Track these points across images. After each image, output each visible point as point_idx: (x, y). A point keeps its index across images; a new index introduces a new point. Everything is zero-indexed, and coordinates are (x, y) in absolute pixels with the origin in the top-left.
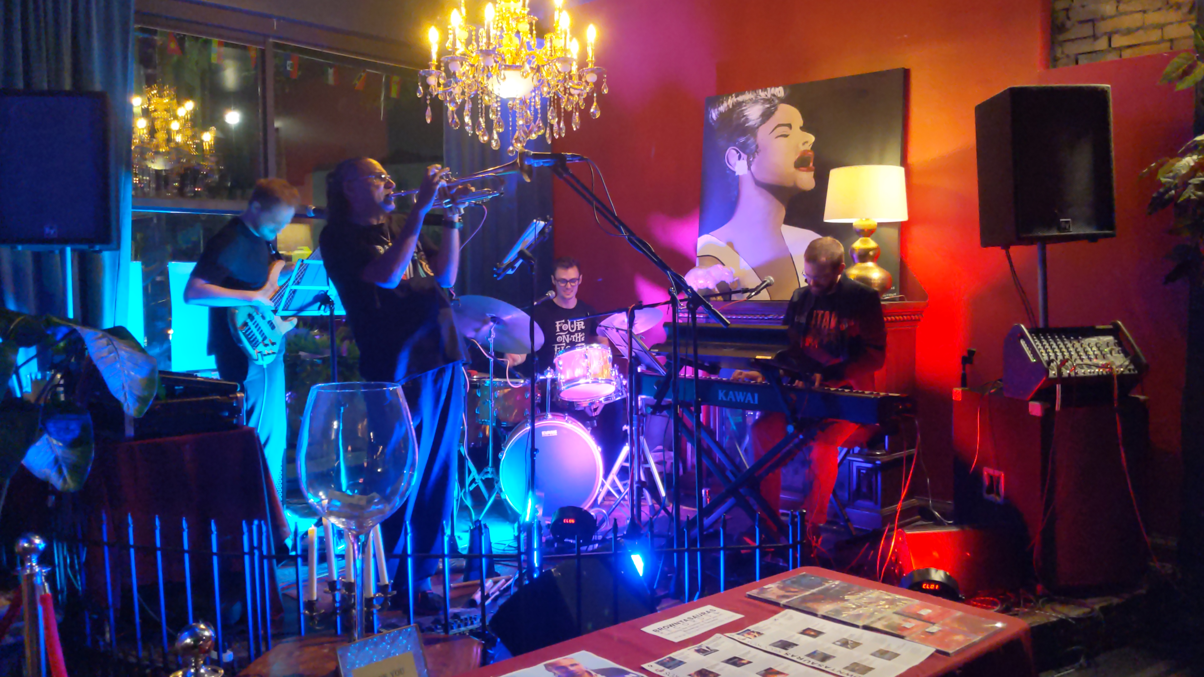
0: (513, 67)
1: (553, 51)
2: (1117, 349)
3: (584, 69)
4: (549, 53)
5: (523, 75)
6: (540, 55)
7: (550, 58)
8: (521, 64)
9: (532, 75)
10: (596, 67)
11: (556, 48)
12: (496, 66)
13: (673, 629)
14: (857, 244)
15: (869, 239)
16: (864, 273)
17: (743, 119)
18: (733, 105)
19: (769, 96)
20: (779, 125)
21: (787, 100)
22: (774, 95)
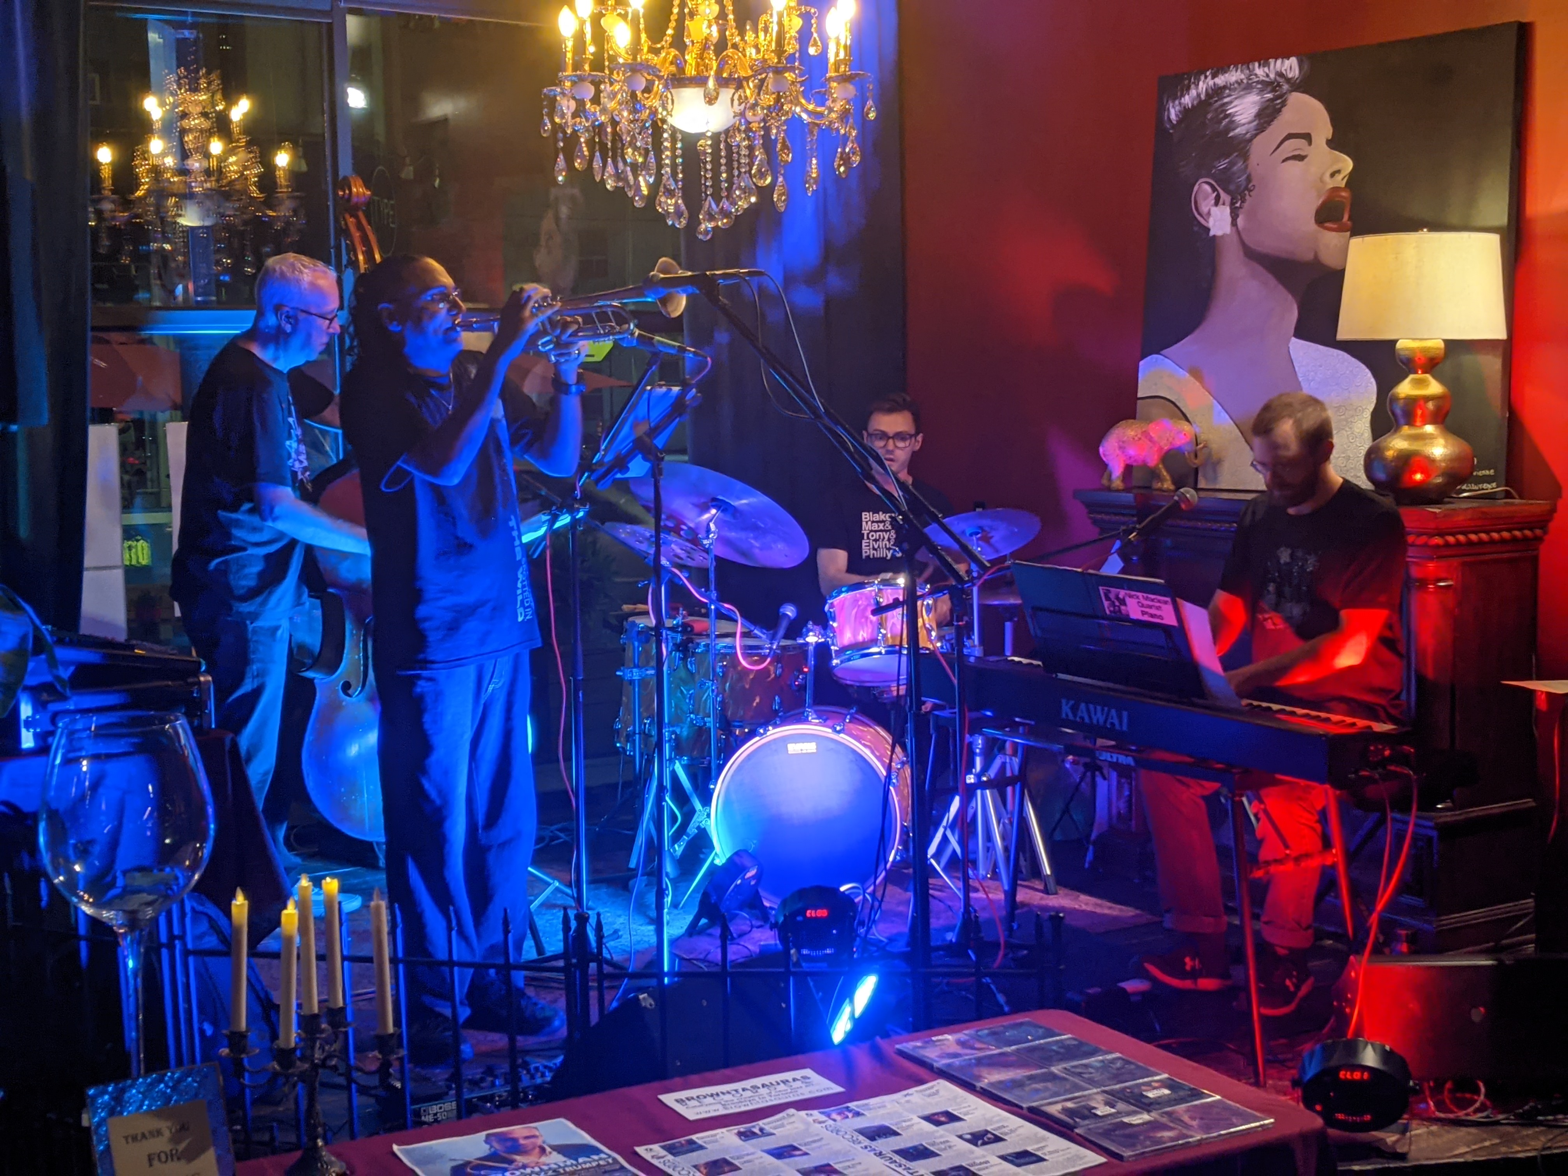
13: (710, 1100)
14: (1405, 389)
15: (1428, 376)
16: (1415, 446)
17: (1224, 123)
18: (1207, 94)
19: (1272, 76)
20: (1290, 136)
21: (1303, 86)
22: (1280, 74)
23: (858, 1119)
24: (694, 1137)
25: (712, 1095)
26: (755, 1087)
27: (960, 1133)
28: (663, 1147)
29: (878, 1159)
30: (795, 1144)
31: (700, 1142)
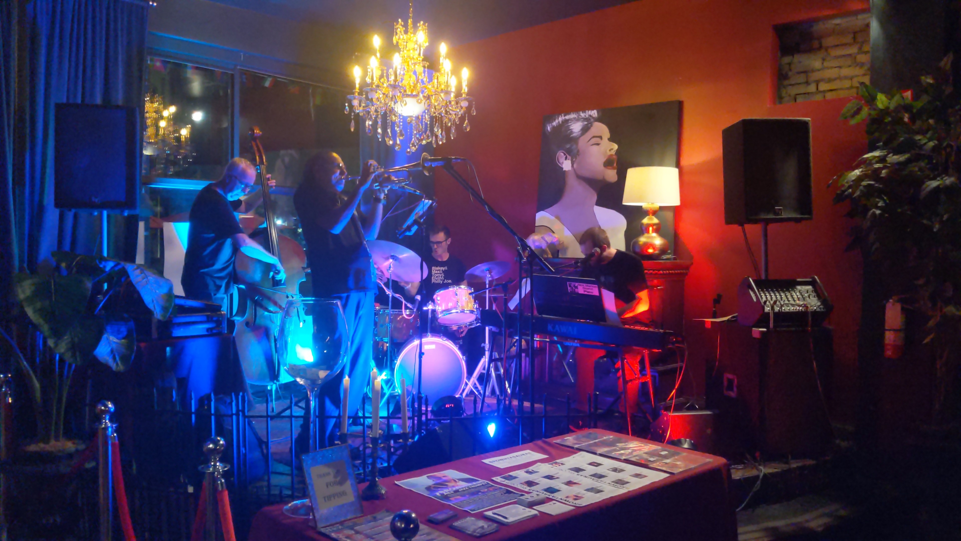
0: (412, 96)
1: (439, 86)
2: (814, 294)
3: (460, 98)
4: (436, 86)
5: (418, 101)
6: (430, 87)
7: (437, 90)
8: (417, 94)
9: (424, 101)
10: (467, 97)
11: (441, 83)
12: (400, 95)
13: (500, 461)
14: (646, 221)
15: (653, 217)
16: (649, 240)
17: (569, 132)
18: (562, 122)
19: (587, 116)
20: (594, 137)
21: (599, 120)
22: (590, 116)
23: (563, 466)
24: (511, 474)
25: (501, 460)
26: (514, 457)
27: (608, 469)
28: (502, 477)
29: (585, 478)
30: (550, 474)
31: (514, 475)
